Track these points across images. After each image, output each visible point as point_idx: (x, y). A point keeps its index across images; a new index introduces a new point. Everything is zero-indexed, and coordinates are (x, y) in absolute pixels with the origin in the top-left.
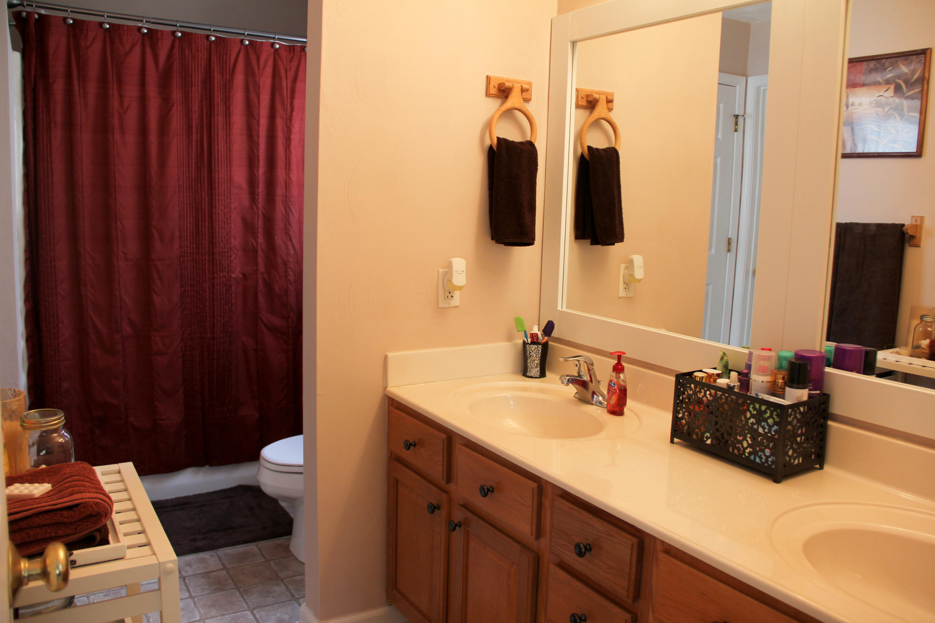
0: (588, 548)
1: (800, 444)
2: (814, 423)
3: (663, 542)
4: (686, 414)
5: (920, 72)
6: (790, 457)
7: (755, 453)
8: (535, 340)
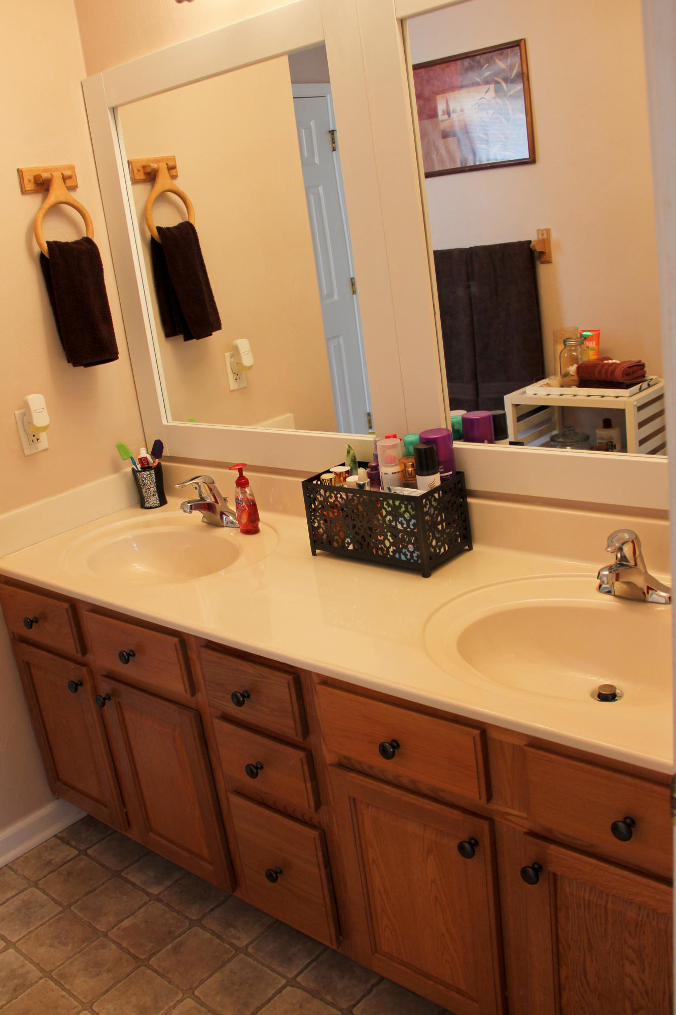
0: (246, 695)
1: (442, 532)
2: (453, 505)
3: (318, 675)
4: (322, 522)
5: (518, 67)
6: (434, 548)
7: (398, 551)
8: (146, 465)
